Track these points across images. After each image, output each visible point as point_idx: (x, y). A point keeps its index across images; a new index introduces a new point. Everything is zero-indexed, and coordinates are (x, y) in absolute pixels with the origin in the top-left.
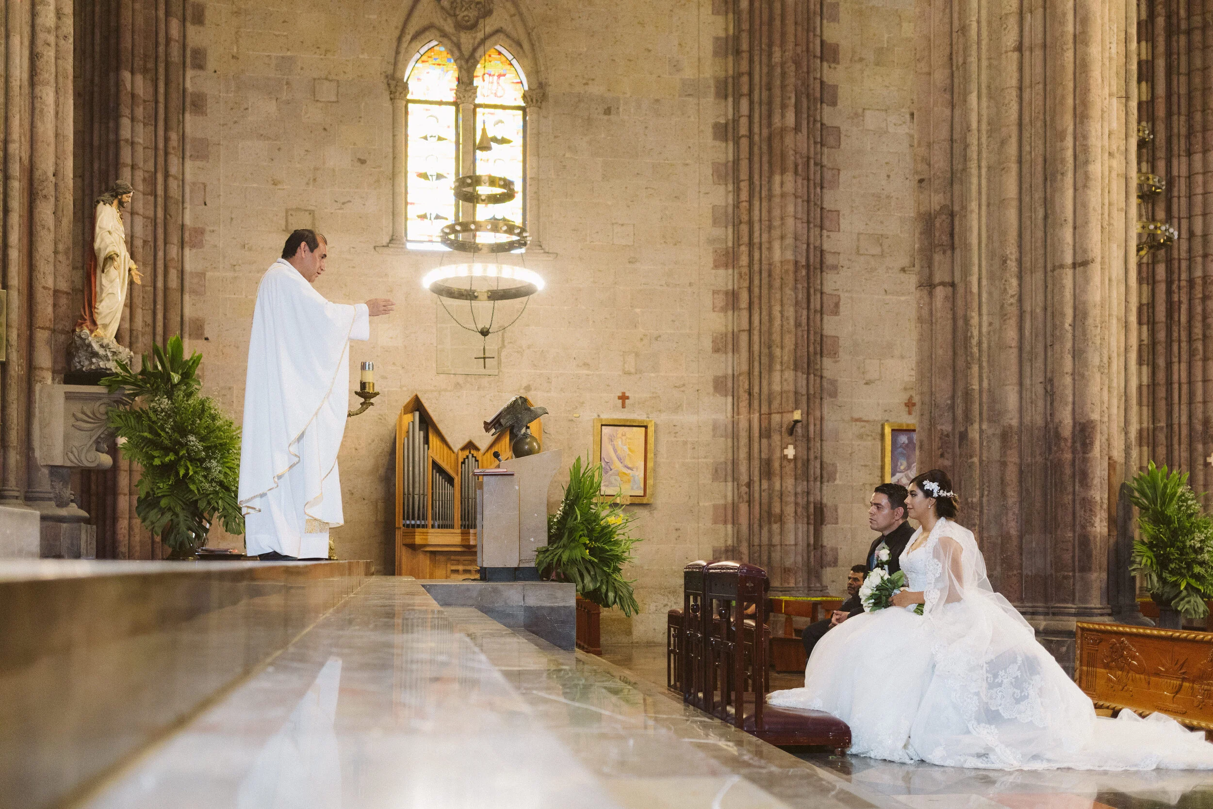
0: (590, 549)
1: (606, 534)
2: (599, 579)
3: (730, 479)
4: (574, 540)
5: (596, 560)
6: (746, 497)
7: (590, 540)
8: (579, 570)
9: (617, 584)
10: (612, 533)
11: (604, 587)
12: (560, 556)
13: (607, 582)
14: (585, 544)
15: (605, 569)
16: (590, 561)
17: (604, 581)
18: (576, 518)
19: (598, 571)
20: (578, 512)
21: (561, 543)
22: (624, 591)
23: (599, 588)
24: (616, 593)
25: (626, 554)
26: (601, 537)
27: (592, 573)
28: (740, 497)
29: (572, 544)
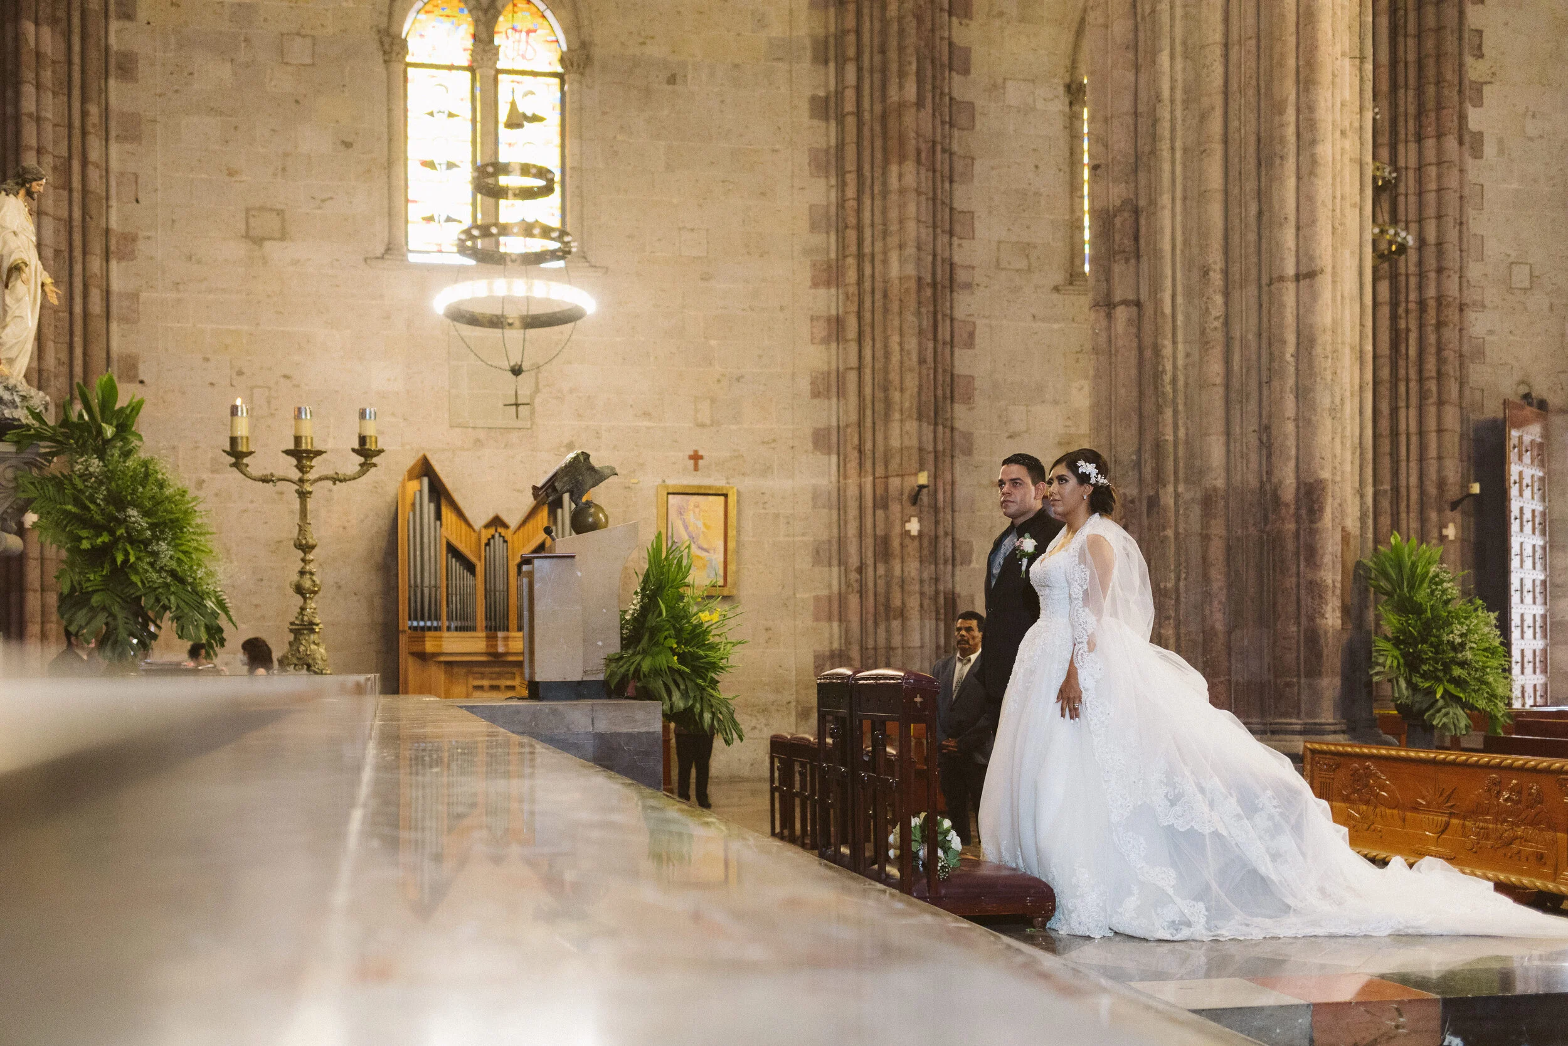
0: (678, 655)
1: (699, 634)
2: (691, 695)
3: (835, 562)
4: (656, 644)
5: (687, 670)
6: (856, 586)
7: (678, 643)
8: (665, 684)
9: (713, 701)
10: (706, 632)
11: (698, 705)
12: (639, 664)
13: (702, 699)
14: (671, 649)
15: (699, 681)
16: (679, 671)
17: (698, 698)
18: (661, 614)
19: (690, 684)
20: (663, 606)
21: (640, 648)
22: (724, 710)
23: (693, 706)
24: (713, 714)
25: (724, 661)
26: (693, 638)
27: (682, 687)
28: (848, 585)
29: (655, 649)
